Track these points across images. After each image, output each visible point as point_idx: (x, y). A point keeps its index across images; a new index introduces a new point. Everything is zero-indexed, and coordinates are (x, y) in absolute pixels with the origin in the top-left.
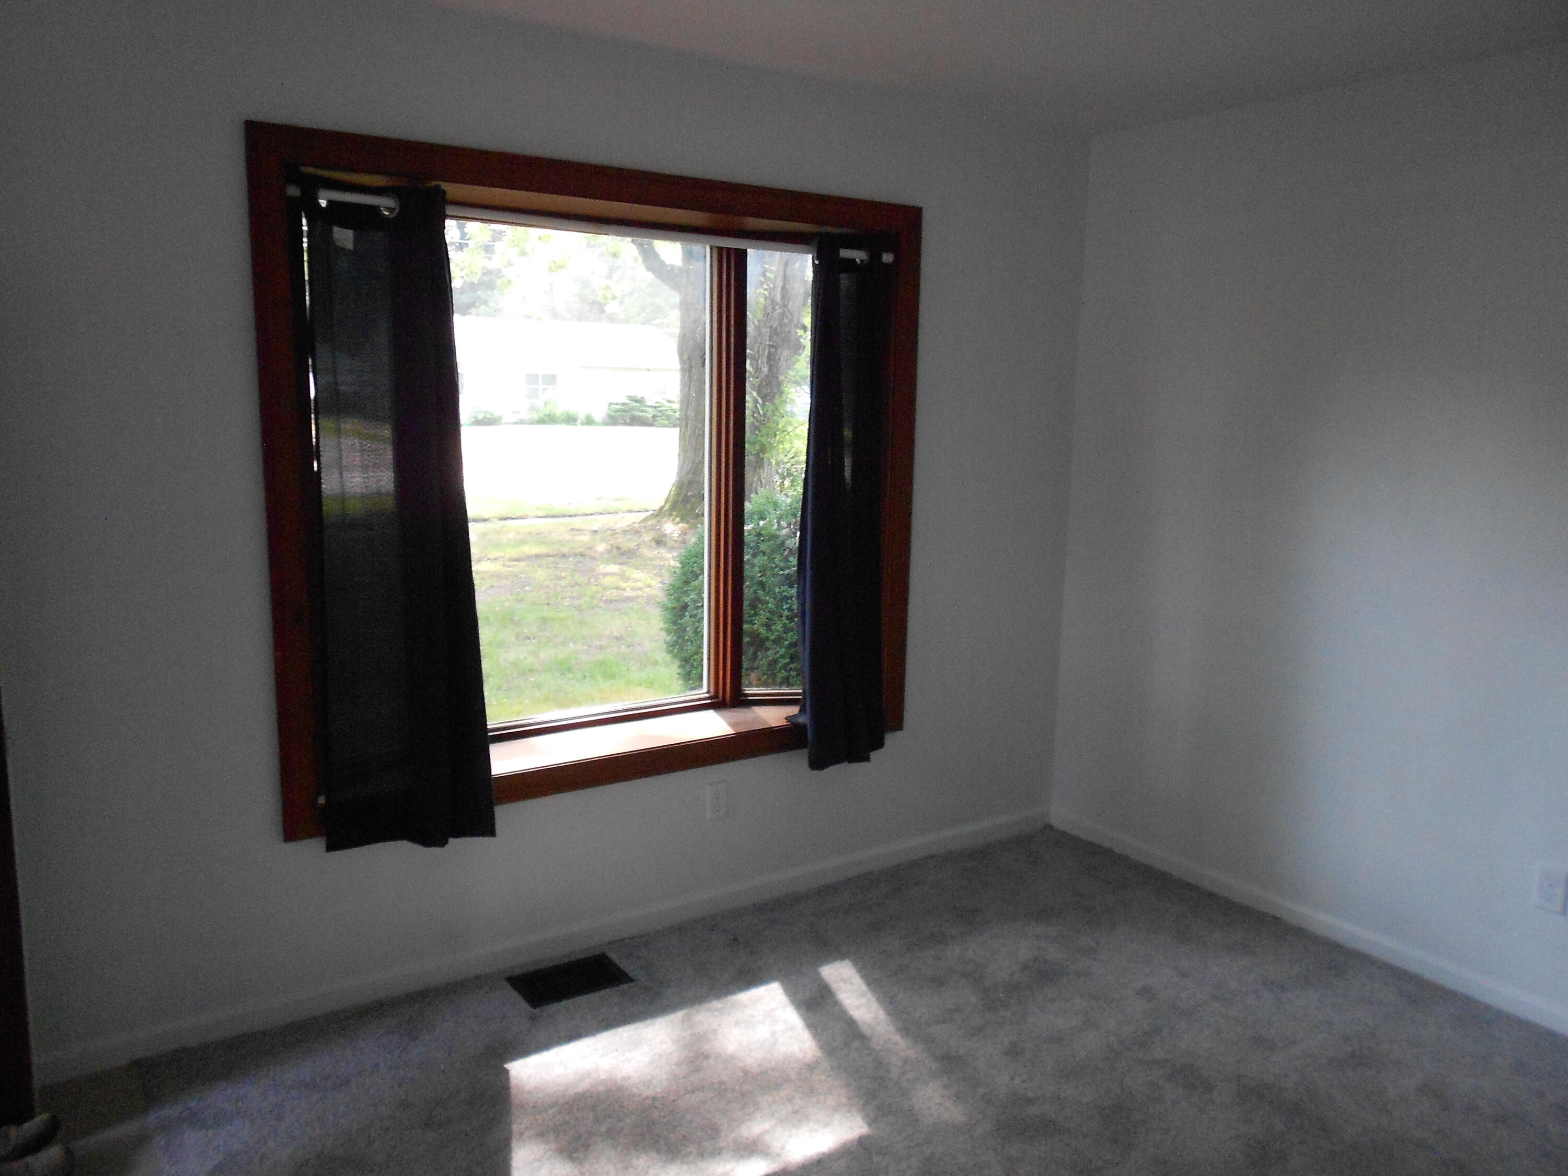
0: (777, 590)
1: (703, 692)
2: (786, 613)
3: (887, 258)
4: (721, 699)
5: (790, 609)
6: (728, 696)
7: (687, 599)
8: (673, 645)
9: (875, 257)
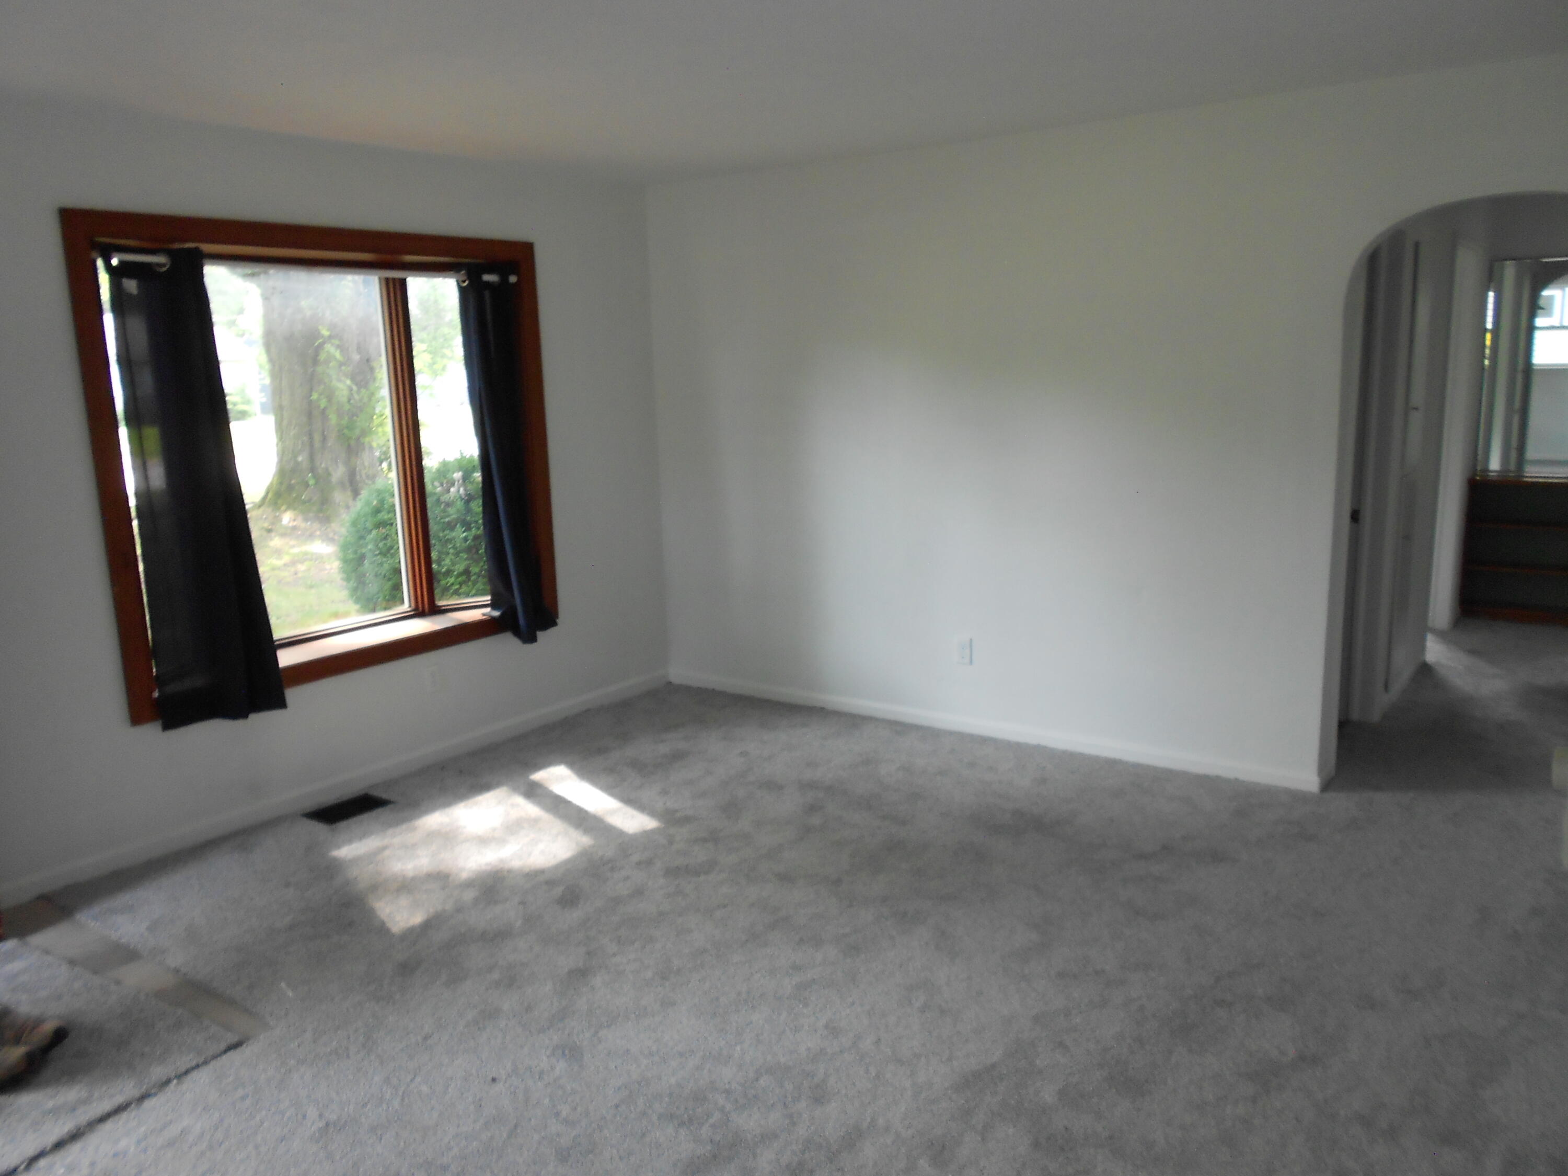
0: (441, 535)
1: (406, 607)
2: (451, 551)
3: (513, 279)
4: (421, 611)
5: (454, 547)
6: (426, 606)
7: (364, 551)
8: (355, 590)
9: (504, 279)
